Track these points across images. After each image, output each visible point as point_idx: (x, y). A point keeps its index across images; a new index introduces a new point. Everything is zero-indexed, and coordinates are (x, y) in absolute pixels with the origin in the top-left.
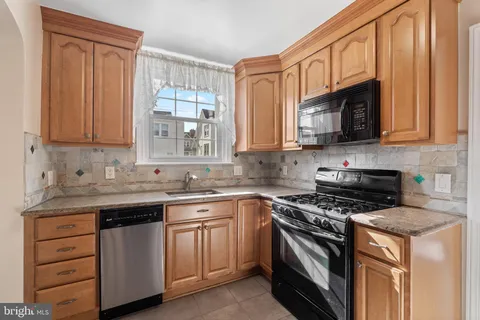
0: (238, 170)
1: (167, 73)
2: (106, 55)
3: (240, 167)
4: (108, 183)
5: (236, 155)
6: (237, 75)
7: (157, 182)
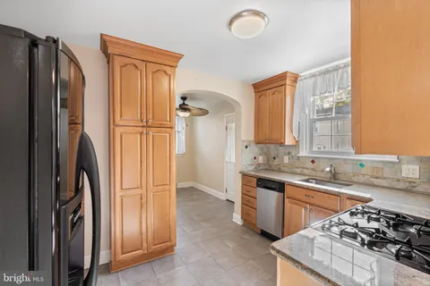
0: (411, 171)
4: (285, 165)
7: (312, 169)
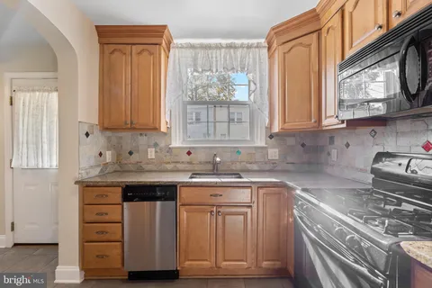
0: (274, 153)
1: (195, 59)
2: (140, 53)
3: (277, 150)
4: (150, 162)
5: (271, 137)
6: (269, 48)
7: (189, 163)
